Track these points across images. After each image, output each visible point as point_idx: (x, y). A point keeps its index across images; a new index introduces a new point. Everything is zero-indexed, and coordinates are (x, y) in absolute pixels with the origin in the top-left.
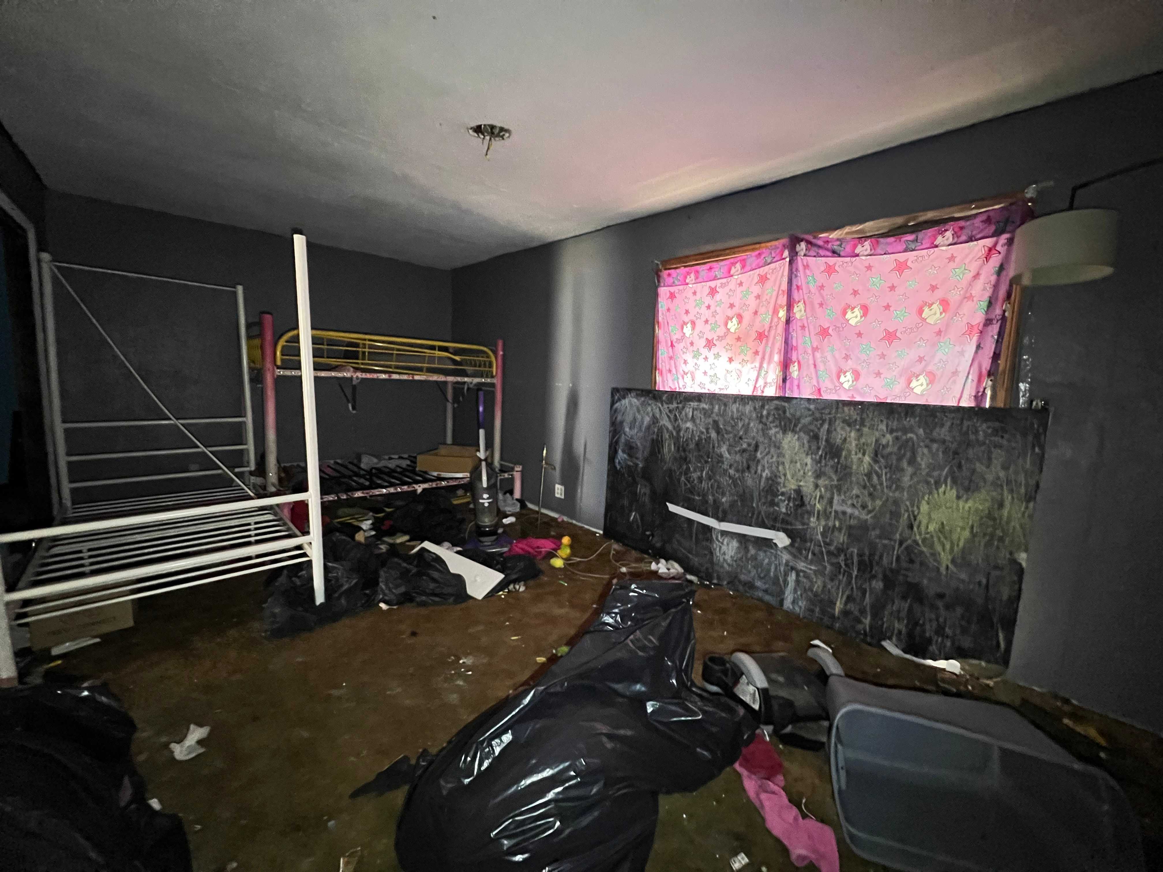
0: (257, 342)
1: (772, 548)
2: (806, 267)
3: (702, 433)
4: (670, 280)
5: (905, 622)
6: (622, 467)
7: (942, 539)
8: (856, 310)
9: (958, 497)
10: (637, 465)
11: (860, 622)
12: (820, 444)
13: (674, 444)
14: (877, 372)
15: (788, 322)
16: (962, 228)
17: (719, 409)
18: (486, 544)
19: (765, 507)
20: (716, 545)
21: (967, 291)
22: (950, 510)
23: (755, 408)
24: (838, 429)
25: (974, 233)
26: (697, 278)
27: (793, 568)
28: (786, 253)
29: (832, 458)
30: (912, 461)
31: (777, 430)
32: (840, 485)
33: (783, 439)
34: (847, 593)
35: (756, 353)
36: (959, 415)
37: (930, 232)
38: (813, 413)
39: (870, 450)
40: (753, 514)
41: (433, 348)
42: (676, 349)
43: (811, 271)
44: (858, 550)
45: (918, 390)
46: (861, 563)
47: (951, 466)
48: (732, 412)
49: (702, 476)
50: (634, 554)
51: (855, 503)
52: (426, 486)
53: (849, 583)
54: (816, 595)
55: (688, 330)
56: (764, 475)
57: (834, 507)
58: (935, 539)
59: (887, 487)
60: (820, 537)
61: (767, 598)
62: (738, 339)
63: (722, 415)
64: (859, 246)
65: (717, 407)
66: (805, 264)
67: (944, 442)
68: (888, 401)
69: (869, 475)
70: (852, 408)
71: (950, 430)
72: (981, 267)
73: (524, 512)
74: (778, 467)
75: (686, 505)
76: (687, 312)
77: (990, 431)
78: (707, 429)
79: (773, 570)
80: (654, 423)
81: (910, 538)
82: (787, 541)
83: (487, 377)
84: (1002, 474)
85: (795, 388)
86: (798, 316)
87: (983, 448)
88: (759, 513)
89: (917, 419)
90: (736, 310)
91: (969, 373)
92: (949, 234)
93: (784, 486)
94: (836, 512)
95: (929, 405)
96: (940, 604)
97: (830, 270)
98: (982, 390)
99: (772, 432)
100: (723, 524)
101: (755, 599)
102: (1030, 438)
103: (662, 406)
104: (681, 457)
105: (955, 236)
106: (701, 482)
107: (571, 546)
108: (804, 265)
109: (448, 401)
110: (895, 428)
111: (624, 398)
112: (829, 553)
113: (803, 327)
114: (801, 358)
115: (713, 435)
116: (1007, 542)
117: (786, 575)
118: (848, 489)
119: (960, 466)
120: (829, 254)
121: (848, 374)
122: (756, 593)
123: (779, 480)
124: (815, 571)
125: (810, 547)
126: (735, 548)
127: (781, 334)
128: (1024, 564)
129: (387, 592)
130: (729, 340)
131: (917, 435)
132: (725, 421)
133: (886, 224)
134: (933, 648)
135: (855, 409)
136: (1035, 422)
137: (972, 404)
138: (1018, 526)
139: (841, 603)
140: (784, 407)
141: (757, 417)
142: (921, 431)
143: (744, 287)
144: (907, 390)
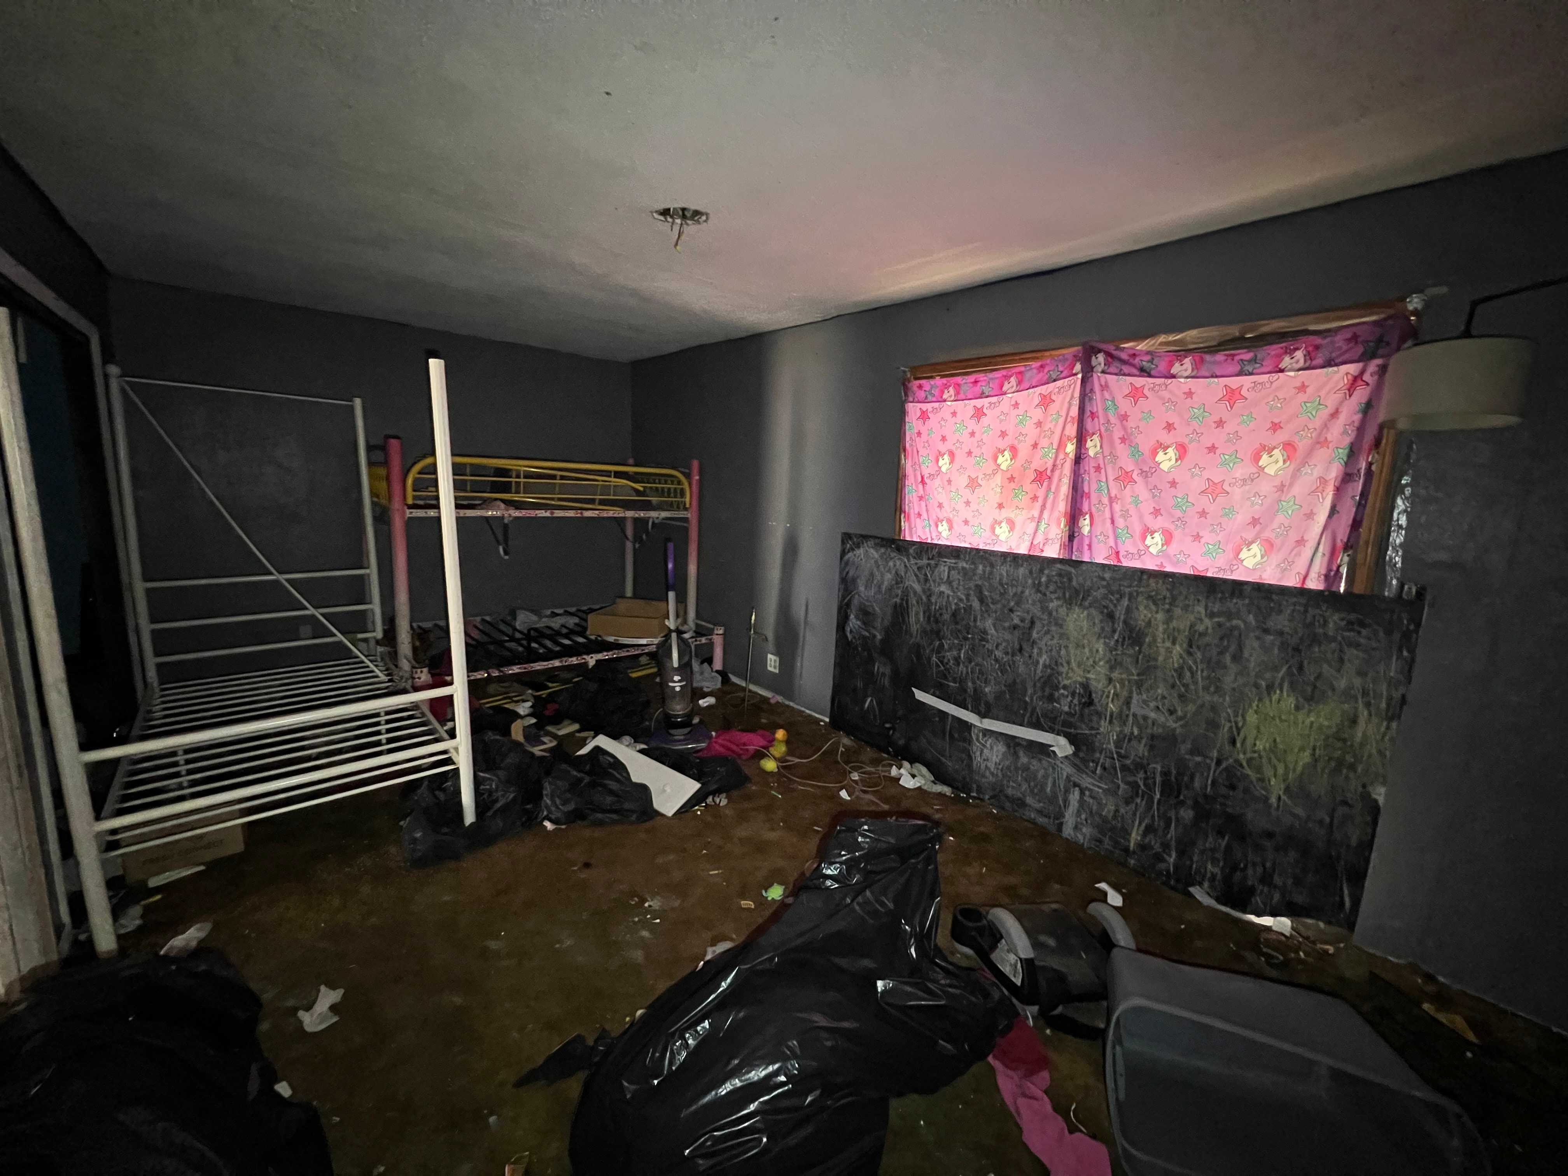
0: (382, 471)
1: (1049, 756)
2: (1105, 387)
3: (961, 600)
4: (921, 394)
5: (1221, 864)
6: (854, 638)
7: (1274, 761)
8: (1170, 450)
9: (1298, 708)
10: (874, 636)
11: (1161, 860)
12: (1116, 625)
13: (924, 613)
14: (1195, 534)
15: (1078, 459)
16: (1317, 348)
17: (984, 571)
18: (676, 738)
19: (1041, 703)
20: (976, 747)
21: (1320, 434)
22: (1286, 724)
23: (1031, 572)
24: (1141, 608)
25: (1334, 355)
26: (957, 393)
27: (1076, 785)
28: (1078, 367)
29: (1132, 645)
30: (1237, 658)
31: (1060, 603)
32: (1141, 680)
33: (1068, 615)
34: (1147, 821)
35: (1035, 498)
36: (1303, 601)
37: (1275, 349)
38: (1108, 584)
39: (1182, 638)
40: (1025, 709)
41: (607, 474)
42: (927, 487)
43: (1111, 394)
44: (1162, 767)
45: (1249, 563)
46: (1166, 784)
47: (1290, 667)
48: (1001, 575)
49: (960, 657)
50: (869, 753)
51: (1160, 707)
52: (600, 656)
53: (1149, 806)
54: (1105, 820)
55: (944, 463)
56: (1041, 662)
57: (1132, 710)
58: (1264, 760)
59: (1204, 688)
60: (1112, 746)
61: (1041, 820)
62: (1012, 479)
63: (989, 577)
64: (1177, 365)
65: (981, 567)
66: (1103, 384)
67: (1281, 633)
68: (1209, 574)
69: (1180, 672)
70: (1161, 581)
71: (1291, 619)
72: (1341, 403)
73: (727, 688)
74: (1059, 652)
75: (937, 693)
76: (944, 439)
77: (1343, 623)
78: (968, 596)
79: (1050, 785)
80: (897, 583)
81: (1231, 756)
82: (1069, 750)
83: (678, 508)
84: (1357, 682)
85: (1086, 547)
86: (1091, 453)
87: (1333, 645)
88: (1034, 709)
89: (1247, 601)
90: (1008, 441)
91: (1319, 544)
92: (1299, 354)
93: (1068, 678)
94: (1135, 715)
95: (1263, 584)
96: (1268, 844)
97: (1136, 394)
98: (1335, 568)
99: (1052, 605)
100: (986, 721)
101: (1027, 821)
102: (1397, 636)
103: (909, 561)
104: (932, 631)
105: (1308, 358)
106: (959, 664)
107: (788, 742)
108: (1101, 386)
109: (627, 539)
110: (1216, 610)
111: (859, 547)
112: (1124, 768)
113: (1098, 469)
114: (1094, 509)
115: (976, 604)
116: (1359, 770)
117: (1067, 791)
118: (1151, 686)
119: (1301, 668)
120: (1135, 372)
121: (1156, 535)
122: (1027, 813)
123: (1061, 669)
124: (1104, 790)
125: (1099, 759)
126: (1001, 753)
127: (1068, 475)
128: (1381, 800)
129: (553, 809)
130: (998, 479)
131: (1245, 622)
132: (990, 585)
133: (1215, 333)
134: (1258, 900)
135: (1164, 583)
136: (1405, 616)
137: (1321, 587)
138: (1374, 751)
139: (1137, 834)
140: (1070, 573)
141: (1034, 583)
142: (1251, 618)
143: (1020, 411)
144: (1235, 562)
